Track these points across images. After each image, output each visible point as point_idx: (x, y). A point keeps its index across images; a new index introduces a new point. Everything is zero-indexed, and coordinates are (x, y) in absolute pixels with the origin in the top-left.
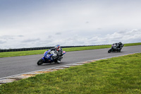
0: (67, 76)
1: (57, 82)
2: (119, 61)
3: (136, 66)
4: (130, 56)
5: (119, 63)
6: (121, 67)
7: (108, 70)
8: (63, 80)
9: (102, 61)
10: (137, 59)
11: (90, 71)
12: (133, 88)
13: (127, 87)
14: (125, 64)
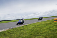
0: (12, 32)
1: (8, 35)
2: (33, 25)
3: (40, 27)
4: (37, 23)
5: (33, 26)
6: (34, 27)
7: (29, 29)
8: (10, 34)
9: (26, 25)
10: (40, 24)
11: (22, 30)
12: (38, 35)
13: (36, 35)
14: (35, 26)
